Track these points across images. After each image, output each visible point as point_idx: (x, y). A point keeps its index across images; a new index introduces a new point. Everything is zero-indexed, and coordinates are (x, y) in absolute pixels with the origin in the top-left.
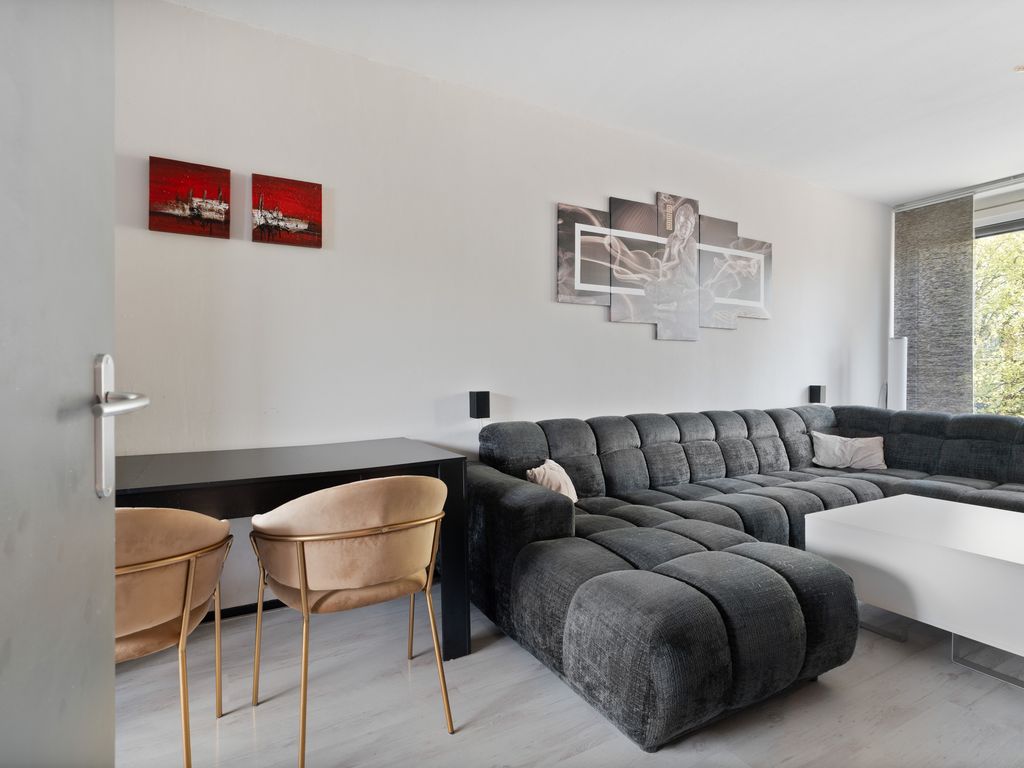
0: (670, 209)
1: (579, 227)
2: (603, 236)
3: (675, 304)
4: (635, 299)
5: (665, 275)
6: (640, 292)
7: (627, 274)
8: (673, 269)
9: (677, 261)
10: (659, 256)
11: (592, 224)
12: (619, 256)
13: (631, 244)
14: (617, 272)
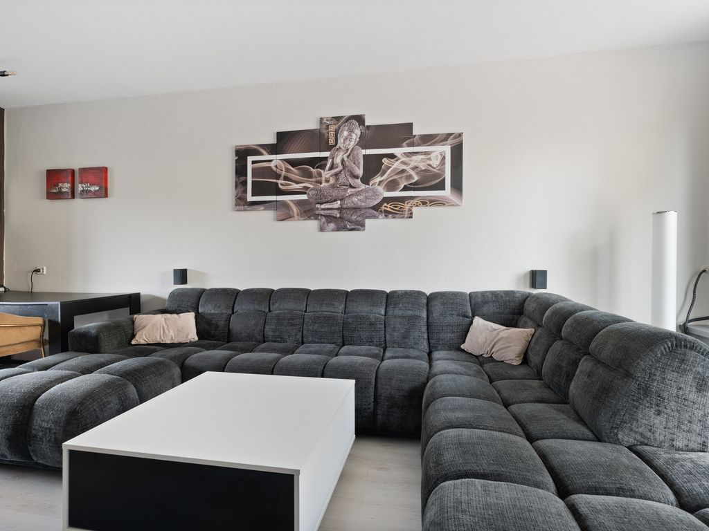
0: (332, 129)
1: (250, 159)
2: (270, 161)
3: (339, 202)
4: (299, 203)
5: (327, 181)
6: (304, 197)
7: (291, 185)
8: (336, 175)
9: (340, 167)
10: (323, 167)
11: (260, 154)
12: (283, 173)
13: (294, 163)
14: (282, 185)
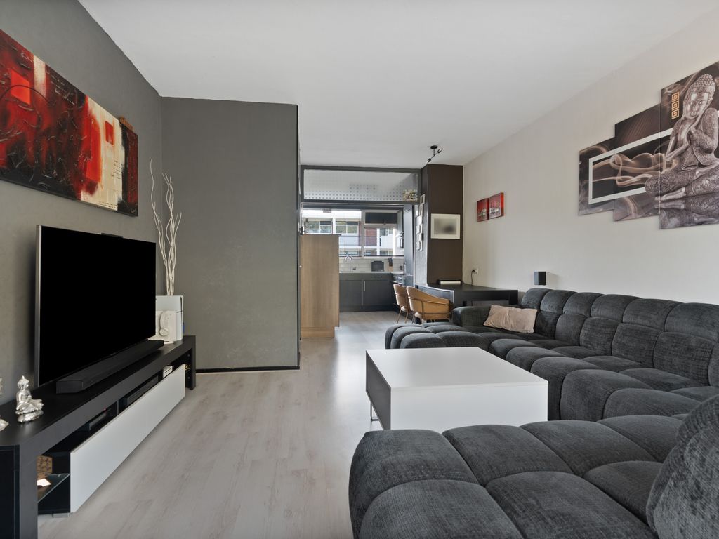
0: (676, 98)
1: (592, 160)
2: (609, 158)
4: (636, 199)
5: (669, 165)
6: (642, 190)
7: (629, 179)
8: (681, 155)
9: (686, 143)
10: (664, 150)
11: (600, 153)
12: (621, 168)
14: (620, 181)
